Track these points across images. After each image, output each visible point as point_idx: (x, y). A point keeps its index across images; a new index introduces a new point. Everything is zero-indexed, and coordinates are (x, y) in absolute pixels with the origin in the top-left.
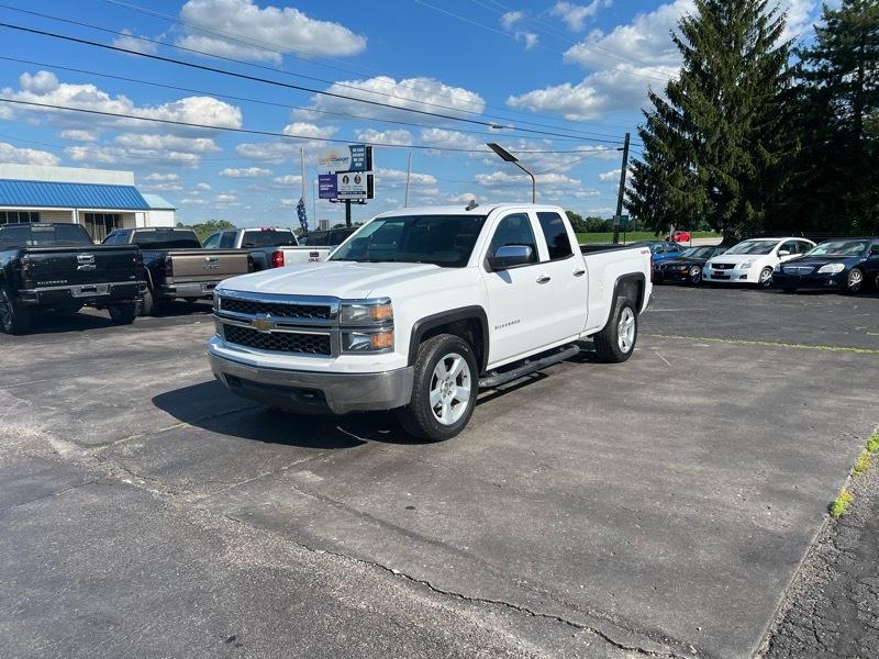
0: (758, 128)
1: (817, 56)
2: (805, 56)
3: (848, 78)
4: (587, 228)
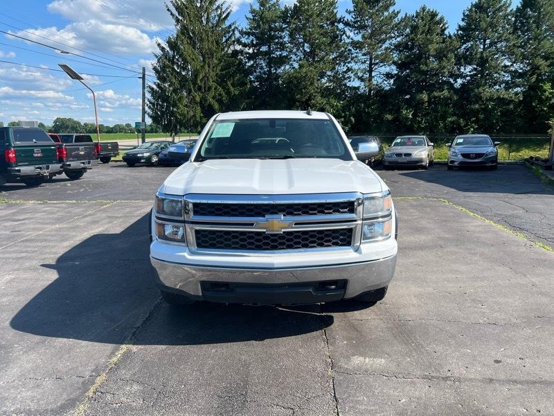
0: (224, 72)
1: (248, 34)
2: (242, 33)
3: (264, 49)
4: (86, 130)
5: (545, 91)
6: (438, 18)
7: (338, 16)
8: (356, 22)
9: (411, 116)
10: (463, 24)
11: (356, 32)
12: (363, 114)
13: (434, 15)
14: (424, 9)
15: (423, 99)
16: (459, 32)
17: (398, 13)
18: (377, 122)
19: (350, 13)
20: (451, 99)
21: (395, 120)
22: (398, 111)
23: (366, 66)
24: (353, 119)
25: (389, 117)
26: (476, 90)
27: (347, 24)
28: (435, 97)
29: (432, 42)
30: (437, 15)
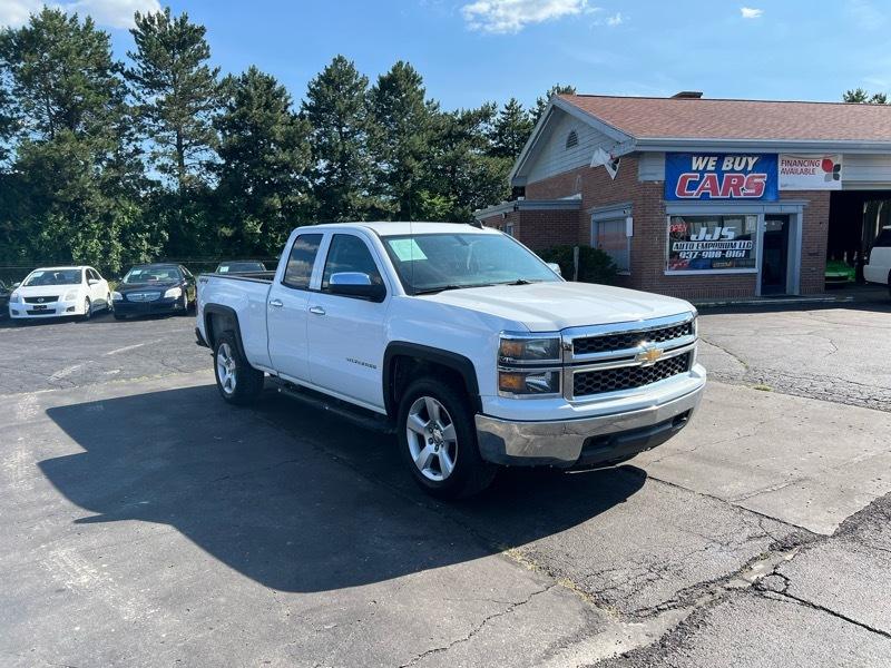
5: (422, 201)
6: (277, 87)
7: (114, 60)
8: (146, 75)
9: (259, 231)
10: (308, 101)
11: (146, 91)
12: (183, 227)
13: (271, 83)
14: (253, 71)
15: (274, 206)
16: (305, 112)
17: (216, 71)
18: (207, 240)
19: (135, 58)
20: (312, 207)
21: (237, 235)
22: (237, 223)
23: (172, 148)
24: (166, 235)
25: (227, 232)
26: (344, 196)
27: (130, 76)
28: (290, 203)
29: (276, 123)
30: (275, 83)
